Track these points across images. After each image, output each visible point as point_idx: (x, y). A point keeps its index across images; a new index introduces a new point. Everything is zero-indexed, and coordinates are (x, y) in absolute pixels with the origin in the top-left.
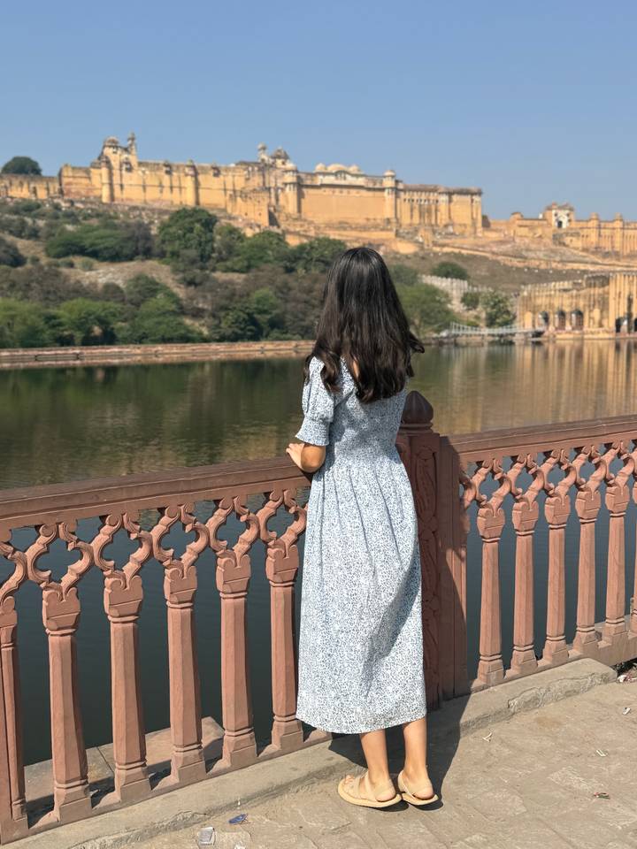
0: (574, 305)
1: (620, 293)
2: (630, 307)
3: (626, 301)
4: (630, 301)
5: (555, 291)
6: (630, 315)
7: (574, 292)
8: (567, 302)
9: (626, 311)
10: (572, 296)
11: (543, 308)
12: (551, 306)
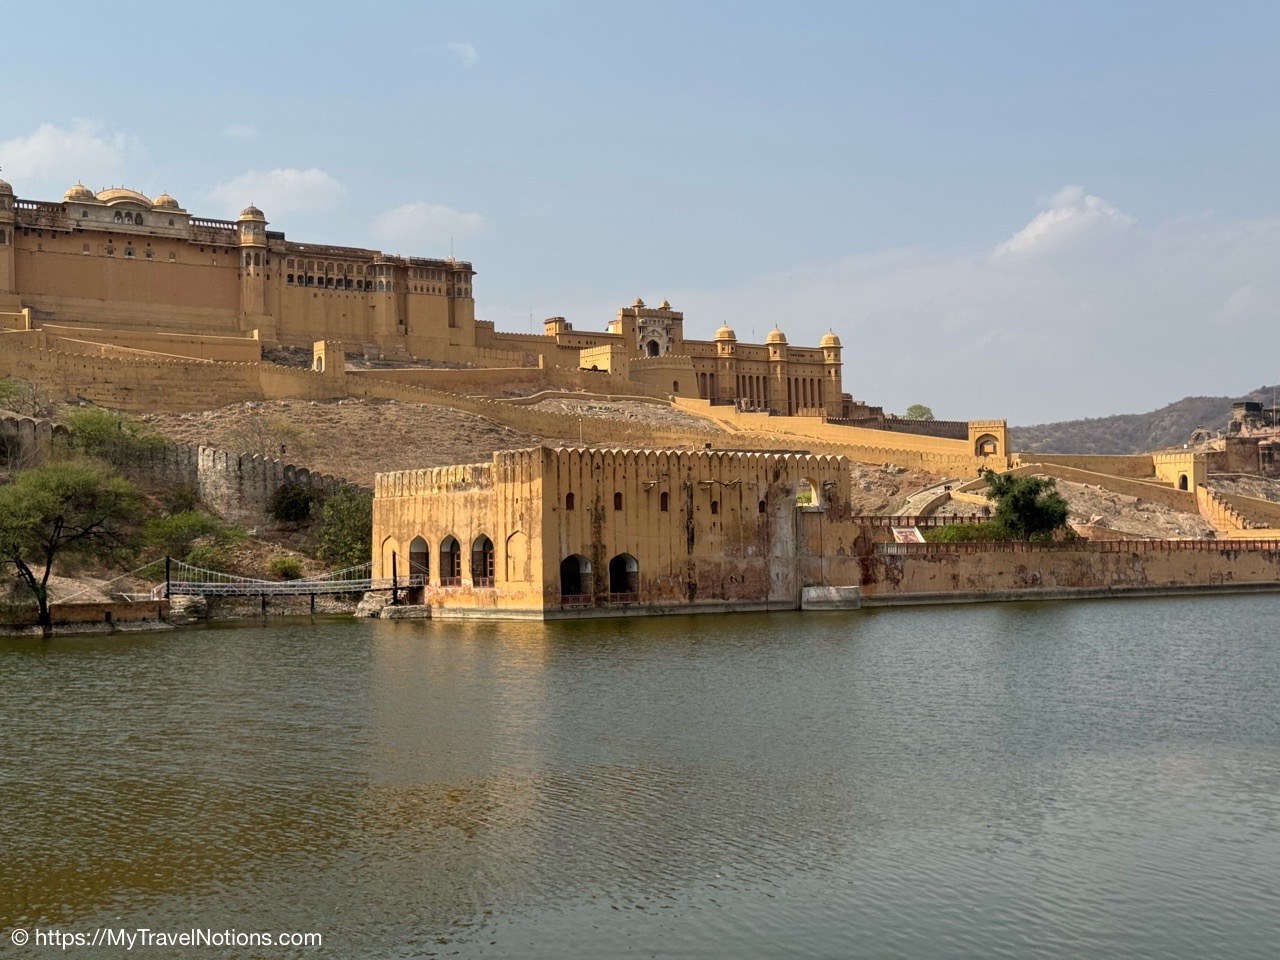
0: (475, 525)
1: (570, 497)
2: (598, 533)
3: (587, 517)
4: (598, 518)
5: (439, 488)
6: (598, 548)
7: (475, 491)
8: (462, 516)
9: (589, 541)
10: (470, 502)
11: (418, 527)
12: (433, 522)
